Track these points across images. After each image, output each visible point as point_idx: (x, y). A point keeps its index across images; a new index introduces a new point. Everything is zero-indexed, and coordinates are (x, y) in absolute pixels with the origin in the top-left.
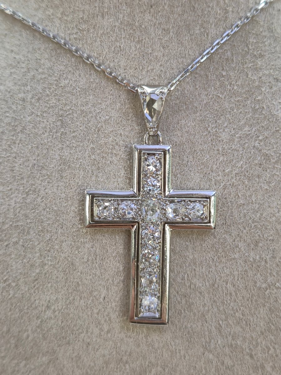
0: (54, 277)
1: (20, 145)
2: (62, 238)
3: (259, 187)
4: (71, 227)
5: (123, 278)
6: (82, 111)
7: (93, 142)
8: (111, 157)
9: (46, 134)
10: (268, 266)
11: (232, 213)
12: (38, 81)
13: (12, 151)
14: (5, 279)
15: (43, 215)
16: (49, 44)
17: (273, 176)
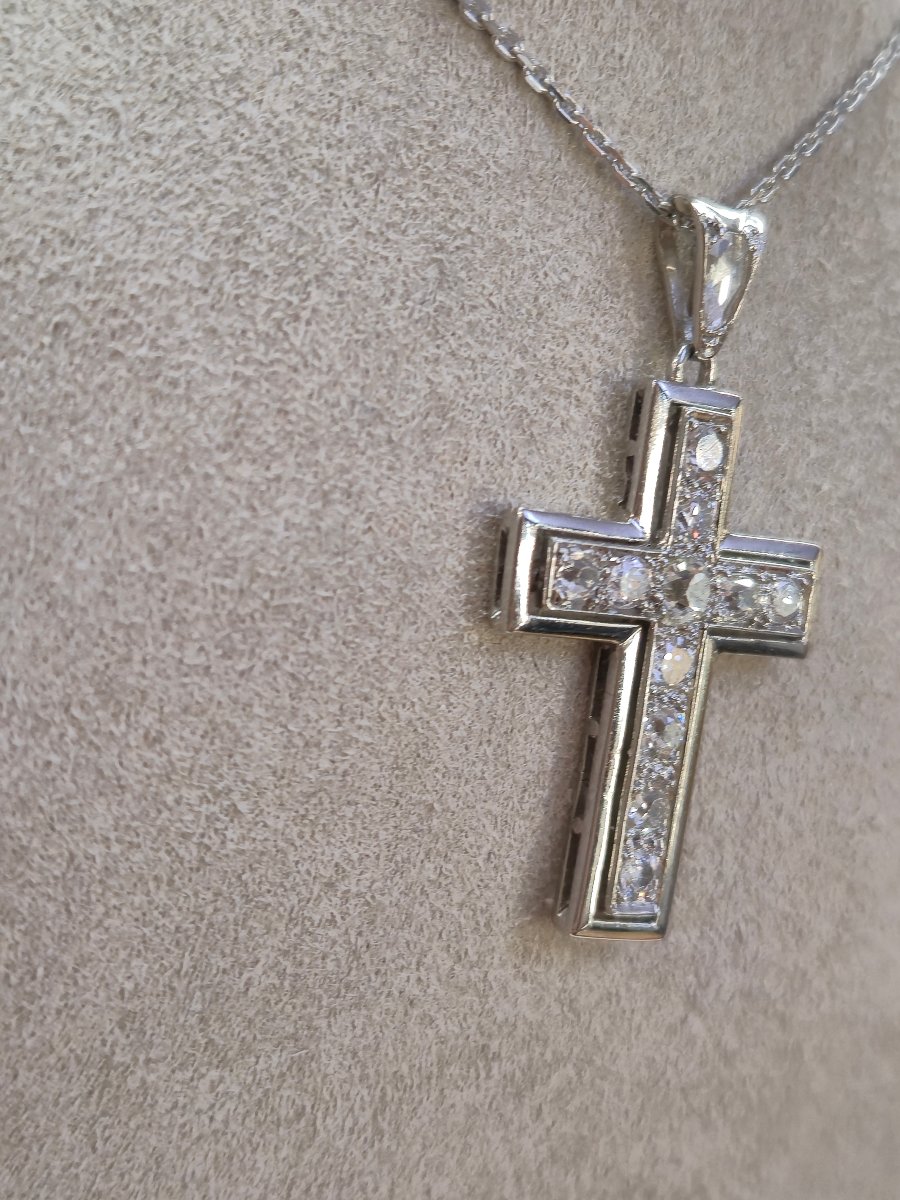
1: (313, 327)
2: (411, 658)
4: (439, 622)
6: (500, 244)
8: (565, 408)
12: (374, 112)
13: (287, 345)
15: (365, 578)
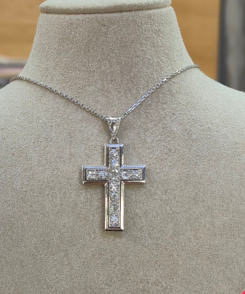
0: (67, 211)
1: (50, 147)
2: (71, 191)
3: (166, 164)
4: (75, 185)
5: (101, 210)
6: (80, 130)
7: (85, 145)
8: (95, 152)
9: (63, 142)
10: (172, 202)
11: (154, 177)
12: (58, 117)
13: (46, 150)
14: (42, 212)
15: (61, 180)
16: (63, 100)
17: (173, 159)
